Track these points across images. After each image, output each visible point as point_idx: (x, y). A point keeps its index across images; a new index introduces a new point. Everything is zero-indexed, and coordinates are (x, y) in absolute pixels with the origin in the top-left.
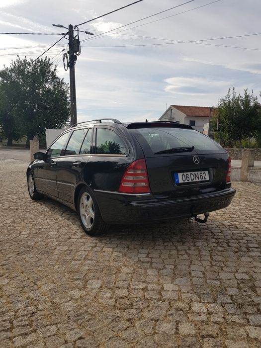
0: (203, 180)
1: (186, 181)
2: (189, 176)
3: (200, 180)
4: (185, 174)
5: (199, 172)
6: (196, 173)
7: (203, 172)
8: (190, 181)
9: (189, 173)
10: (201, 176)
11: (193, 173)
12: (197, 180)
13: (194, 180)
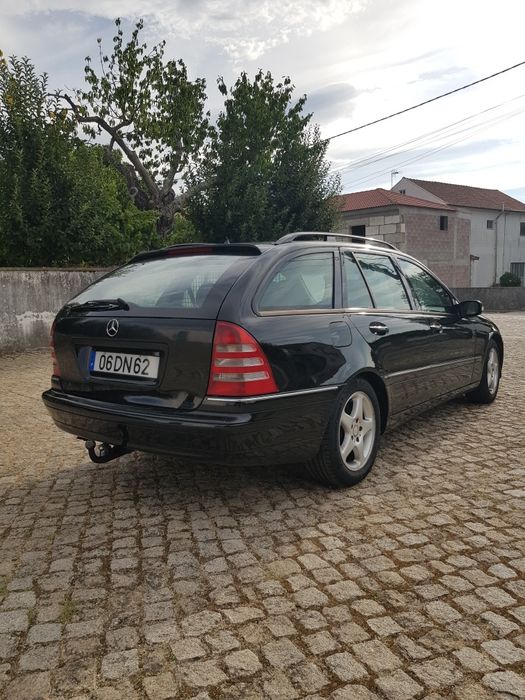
0: (140, 374)
1: (105, 370)
2: (113, 362)
3: (132, 373)
4: (107, 354)
5: (135, 357)
6: (129, 356)
7: (142, 358)
8: (112, 371)
9: (114, 355)
10: (136, 365)
11: (123, 356)
12: (126, 372)
13: (120, 372)
